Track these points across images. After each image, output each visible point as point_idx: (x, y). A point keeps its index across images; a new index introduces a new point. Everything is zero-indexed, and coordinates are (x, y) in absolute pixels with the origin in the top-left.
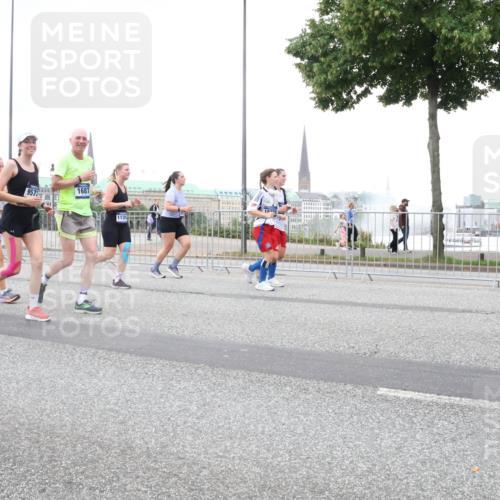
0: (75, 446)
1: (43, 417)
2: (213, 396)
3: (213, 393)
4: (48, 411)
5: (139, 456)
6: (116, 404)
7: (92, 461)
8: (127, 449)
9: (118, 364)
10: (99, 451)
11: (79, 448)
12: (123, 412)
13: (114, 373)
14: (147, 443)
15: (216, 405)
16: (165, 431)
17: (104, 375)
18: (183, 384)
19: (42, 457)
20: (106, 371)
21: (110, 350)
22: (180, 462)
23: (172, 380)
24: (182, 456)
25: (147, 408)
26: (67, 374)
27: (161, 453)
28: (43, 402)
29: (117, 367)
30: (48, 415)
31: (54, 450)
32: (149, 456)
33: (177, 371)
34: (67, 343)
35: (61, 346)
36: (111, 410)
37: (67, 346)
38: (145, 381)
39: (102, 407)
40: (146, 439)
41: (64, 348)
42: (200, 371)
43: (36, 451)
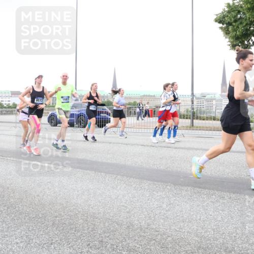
0: (104, 223)
1: (91, 209)
2: (175, 200)
3: (174, 198)
5: (136, 230)
6: (125, 203)
7: (113, 231)
8: (130, 226)
10: (117, 226)
11: (107, 224)
12: (129, 207)
13: (125, 187)
14: (140, 223)
15: (176, 205)
16: (150, 217)
17: (120, 189)
18: (160, 193)
19: (88, 228)
20: (121, 186)
21: (123, 176)
22: (157, 233)
23: (154, 191)
24: (157, 230)
25: (141, 205)
26: (102, 188)
27: (147, 228)
28: (90, 201)
29: (126, 184)
30: (92, 207)
31: (94, 225)
32: (141, 230)
33: (157, 187)
34: (102, 172)
35: (99, 174)
36: (123, 206)
37: (102, 174)
38: (140, 191)
39: (118, 204)
40: (140, 221)
41: (101, 175)
42: (168, 187)
43: (86, 225)
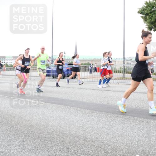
0: (70, 137)
1: (61, 128)
2: (113, 123)
3: (113, 122)
4: (62, 127)
5: (89, 141)
6: (83, 125)
7: (75, 142)
8: (85, 139)
9: (83, 112)
10: (77, 139)
11: (71, 138)
12: (85, 127)
13: (82, 115)
14: (92, 137)
15: (114, 126)
16: (98, 134)
17: (79, 116)
18: (104, 119)
19: (60, 140)
20: (80, 114)
21: (81, 108)
23: (100, 118)
24: (102, 141)
25: (92, 126)
26: (68, 115)
27: (96, 141)
28: (61, 124)
30: (62, 128)
31: (64, 138)
32: (92, 141)
33: (102, 115)
35: (66, 107)
36: (81, 127)
37: (68, 107)
38: (92, 118)
39: (78, 126)
42: (109, 115)
43: (58, 138)
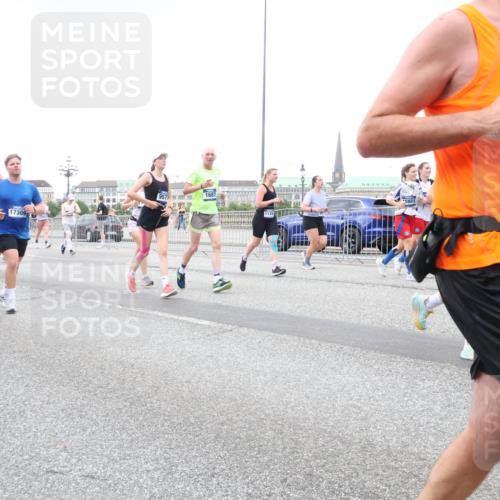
0: (316, 439)
1: (289, 410)
2: (458, 397)
3: (458, 394)
4: (292, 404)
5: (379, 454)
6: (358, 401)
7: (333, 455)
8: (367, 446)
9: (362, 360)
10: (340, 446)
11: (320, 441)
12: (365, 408)
13: (358, 370)
14: (388, 441)
15: (462, 407)
16: (408, 430)
17: (348, 372)
18: (428, 383)
19: (284, 448)
20: (351, 367)
21: (354, 346)
22: (421, 463)
23: (416, 378)
24: (422, 456)
25: (389, 405)
26: (312, 369)
27: (401, 453)
28: (288, 395)
29: (361, 364)
30: (292, 408)
31: (296, 442)
32: (389, 455)
33: (422, 370)
34: (312, 338)
35: (307, 341)
36: (353, 406)
37: (313, 341)
38: (388, 378)
39: (345, 403)
40: (387, 437)
41: (311, 343)
42: (446, 371)
43: (280, 442)
